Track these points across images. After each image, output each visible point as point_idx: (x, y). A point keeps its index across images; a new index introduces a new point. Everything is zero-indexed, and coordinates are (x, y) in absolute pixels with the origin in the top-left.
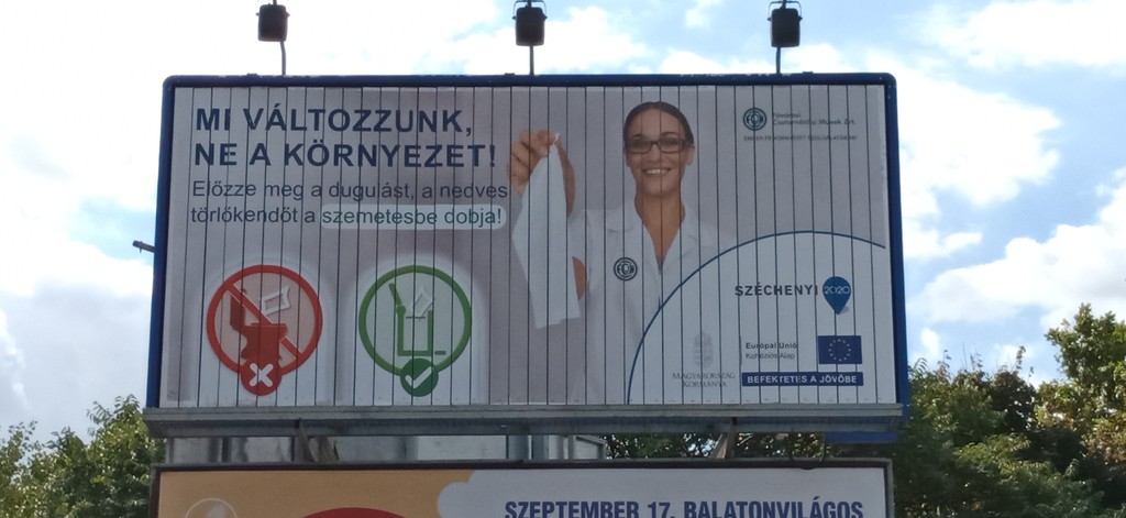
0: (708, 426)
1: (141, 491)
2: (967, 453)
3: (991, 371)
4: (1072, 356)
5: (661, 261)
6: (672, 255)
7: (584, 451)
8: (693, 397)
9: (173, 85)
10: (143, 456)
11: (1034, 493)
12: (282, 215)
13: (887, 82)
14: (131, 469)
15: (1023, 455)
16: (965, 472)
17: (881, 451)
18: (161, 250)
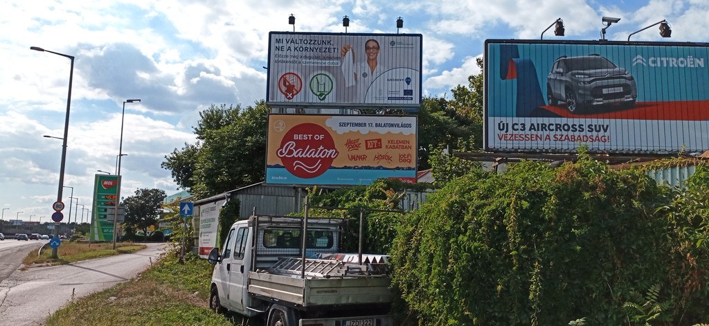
0: (381, 108)
1: (265, 119)
2: (433, 114)
3: (439, 98)
4: (455, 95)
5: (372, 73)
6: (374, 72)
7: (355, 113)
8: (378, 102)
9: (271, 33)
10: (265, 111)
11: (446, 122)
12: (294, 62)
13: (421, 36)
14: (263, 114)
15: (444, 115)
16: (433, 118)
17: (416, 113)
18: (269, 69)
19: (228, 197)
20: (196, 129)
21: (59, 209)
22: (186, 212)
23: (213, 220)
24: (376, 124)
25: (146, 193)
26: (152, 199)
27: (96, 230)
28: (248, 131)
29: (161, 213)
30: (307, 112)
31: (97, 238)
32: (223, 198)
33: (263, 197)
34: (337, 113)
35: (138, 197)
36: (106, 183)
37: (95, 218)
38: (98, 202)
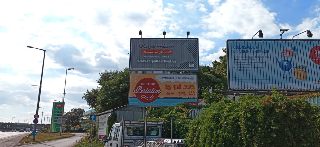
0: (180, 71)
1: (128, 76)
2: (204, 73)
3: (207, 66)
4: (214, 65)
7: (169, 73)
9: (131, 39)
10: (128, 73)
11: (210, 77)
13: (198, 39)
15: (209, 74)
16: (204, 75)
17: (196, 73)
18: (130, 54)
19: (112, 112)
20: (98, 81)
21: (36, 118)
22: (93, 119)
23: (105, 122)
24: (178, 78)
25: (75, 110)
26: (78, 113)
27: (53, 127)
28: (121, 82)
29: (82, 119)
30: (147, 73)
31: (53, 131)
32: (109, 112)
33: (127, 111)
34: (160, 73)
35: (72, 112)
36: (58, 106)
37: (53, 122)
38: (54, 114)
